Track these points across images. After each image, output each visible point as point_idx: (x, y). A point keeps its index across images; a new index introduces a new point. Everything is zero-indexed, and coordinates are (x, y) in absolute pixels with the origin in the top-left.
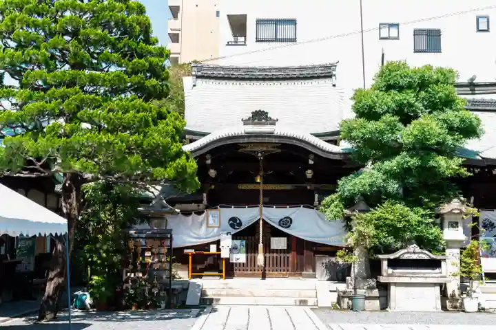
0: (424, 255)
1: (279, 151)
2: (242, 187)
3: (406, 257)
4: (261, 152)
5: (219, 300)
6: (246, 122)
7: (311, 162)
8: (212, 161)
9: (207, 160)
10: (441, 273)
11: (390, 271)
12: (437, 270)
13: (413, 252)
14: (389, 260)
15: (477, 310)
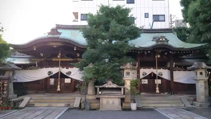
0: (115, 86)
1: (63, 45)
2: (54, 60)
3: (107, 87)
4: (55, 45)
5: (34, 104)
6: (49, 34)
7: (75, 49)
8: (36, 49)
9: (34, 48)
10: (121, 93)
11: (100, 93)
12: (120, 92)
13: (110, 84)
14: (100, 88)
15: (136, 109)
